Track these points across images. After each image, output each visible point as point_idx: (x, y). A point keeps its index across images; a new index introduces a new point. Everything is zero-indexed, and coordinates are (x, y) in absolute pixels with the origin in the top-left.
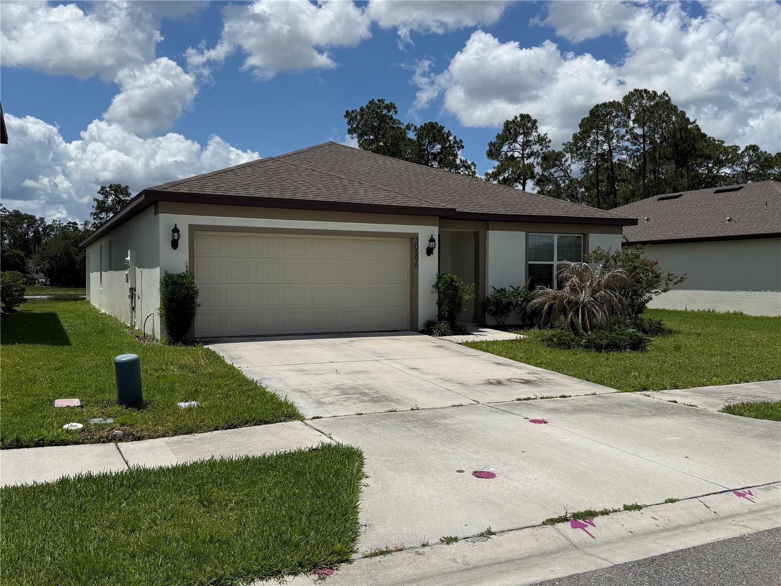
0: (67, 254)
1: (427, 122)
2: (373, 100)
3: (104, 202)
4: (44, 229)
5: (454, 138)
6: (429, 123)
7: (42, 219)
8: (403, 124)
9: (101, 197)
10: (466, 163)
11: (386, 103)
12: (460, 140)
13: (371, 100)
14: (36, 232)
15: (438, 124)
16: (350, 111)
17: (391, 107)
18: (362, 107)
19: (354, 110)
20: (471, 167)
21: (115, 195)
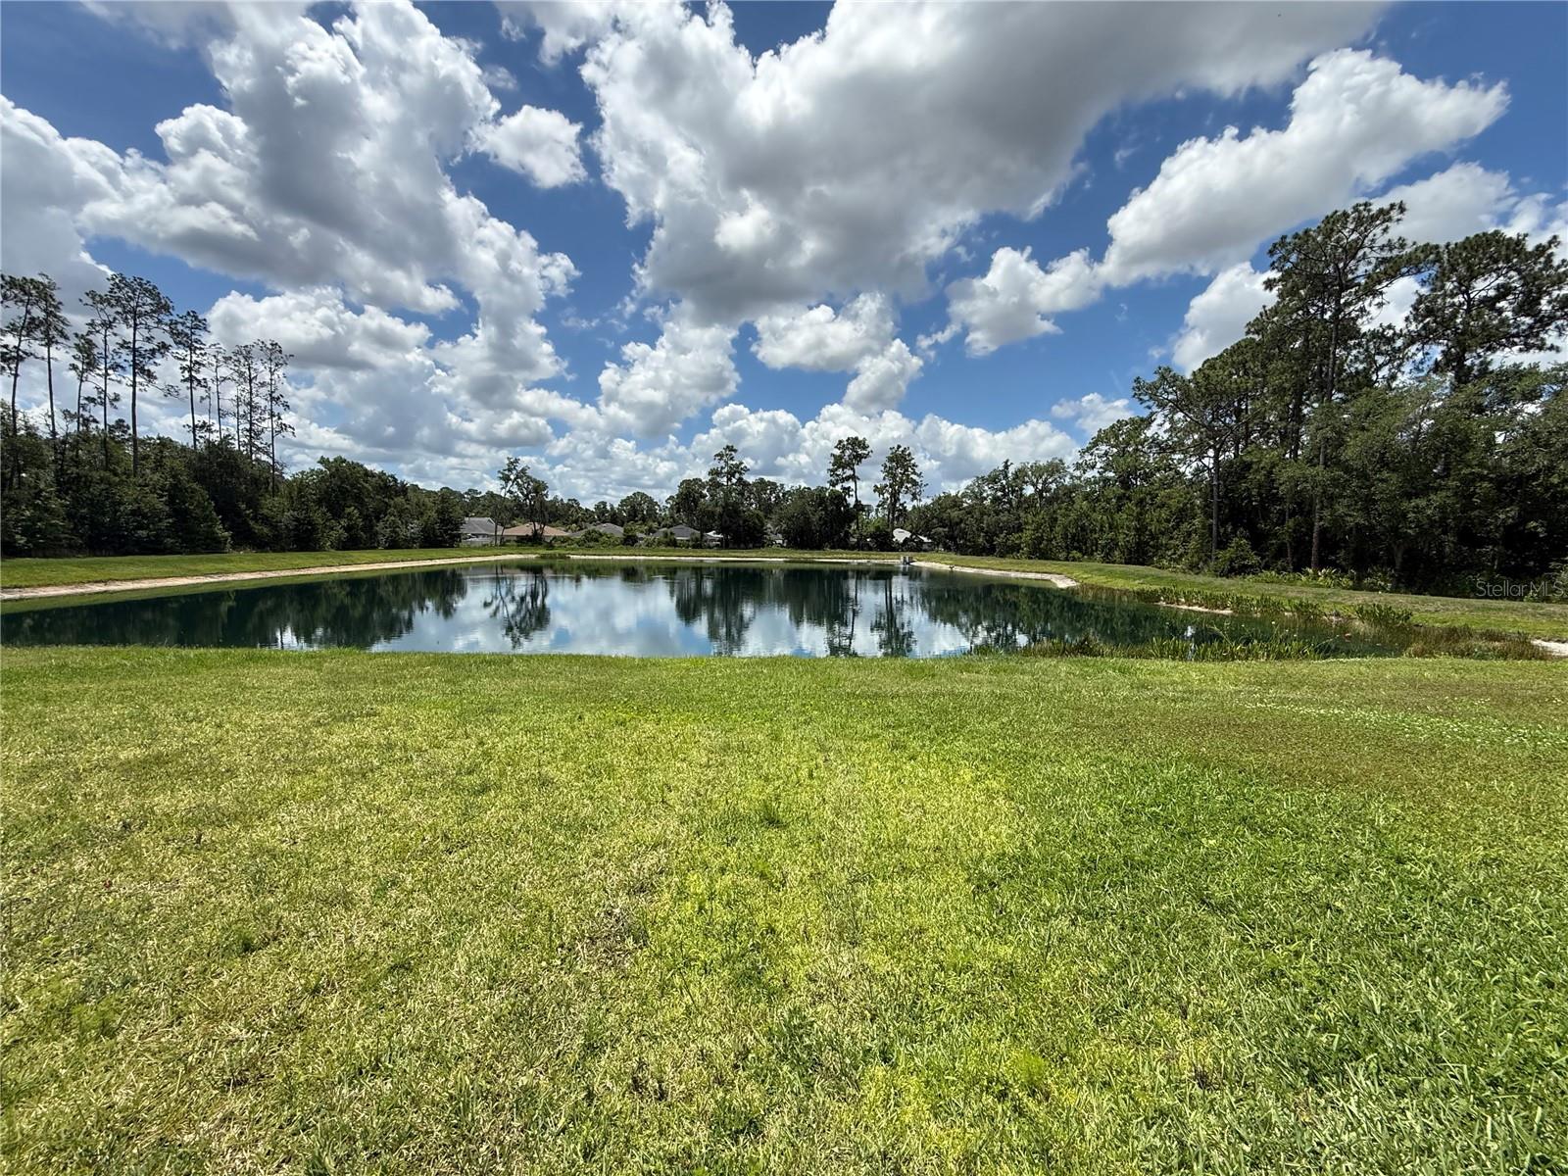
0: (804, 513)
3: (841, 457)
4: (784, 494)
7: (782, 485)
9: (837, 452)
14: (777, 497)
21: (853, 450)
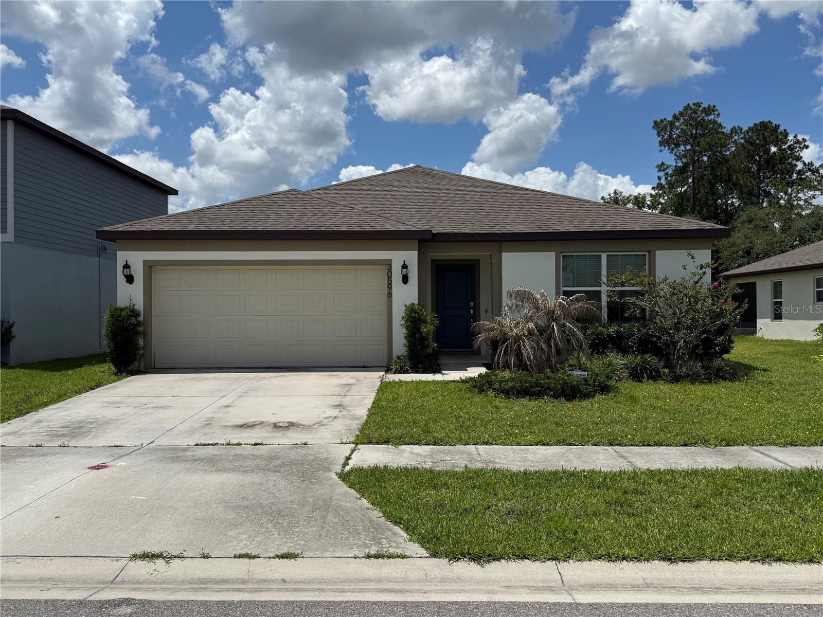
1: (757, 122)
2: (688, 104)
5: (794, 137)
6: (760, 123)
8: (725, 128)
10: (812, 166)
11: (703, 106)
12: (803, 139)
13: (686, 105)
15: (772, 123)
16: (659, 121)
17: (709, 110)
18: (675, 114)
19: (663, 119)
20: (819, 170)
